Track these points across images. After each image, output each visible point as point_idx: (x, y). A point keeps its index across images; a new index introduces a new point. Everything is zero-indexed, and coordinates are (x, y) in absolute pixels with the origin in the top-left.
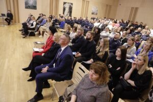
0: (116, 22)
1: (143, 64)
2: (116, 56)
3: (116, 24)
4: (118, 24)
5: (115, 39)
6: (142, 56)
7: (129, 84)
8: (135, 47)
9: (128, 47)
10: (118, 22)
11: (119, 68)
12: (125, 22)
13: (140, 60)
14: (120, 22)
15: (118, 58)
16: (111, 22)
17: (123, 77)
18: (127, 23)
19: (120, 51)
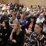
0: (7, 5)
1: (18, 28)
2: (4, 27)
3: (8, 6)
4: (9, 6)
5: (5, 16)
6: (16, 23)
7: (13, 42)
8: (17, 19)
9: (13, 19)
10: (9, 4)
11: (6, 34)
12: (13, 4)
13: (16, 26)
14: (10, 5)
15: (5, 28)
16: (4, 5)
17: (9, 39)
18: (15, 5)
19: (4, 23)
